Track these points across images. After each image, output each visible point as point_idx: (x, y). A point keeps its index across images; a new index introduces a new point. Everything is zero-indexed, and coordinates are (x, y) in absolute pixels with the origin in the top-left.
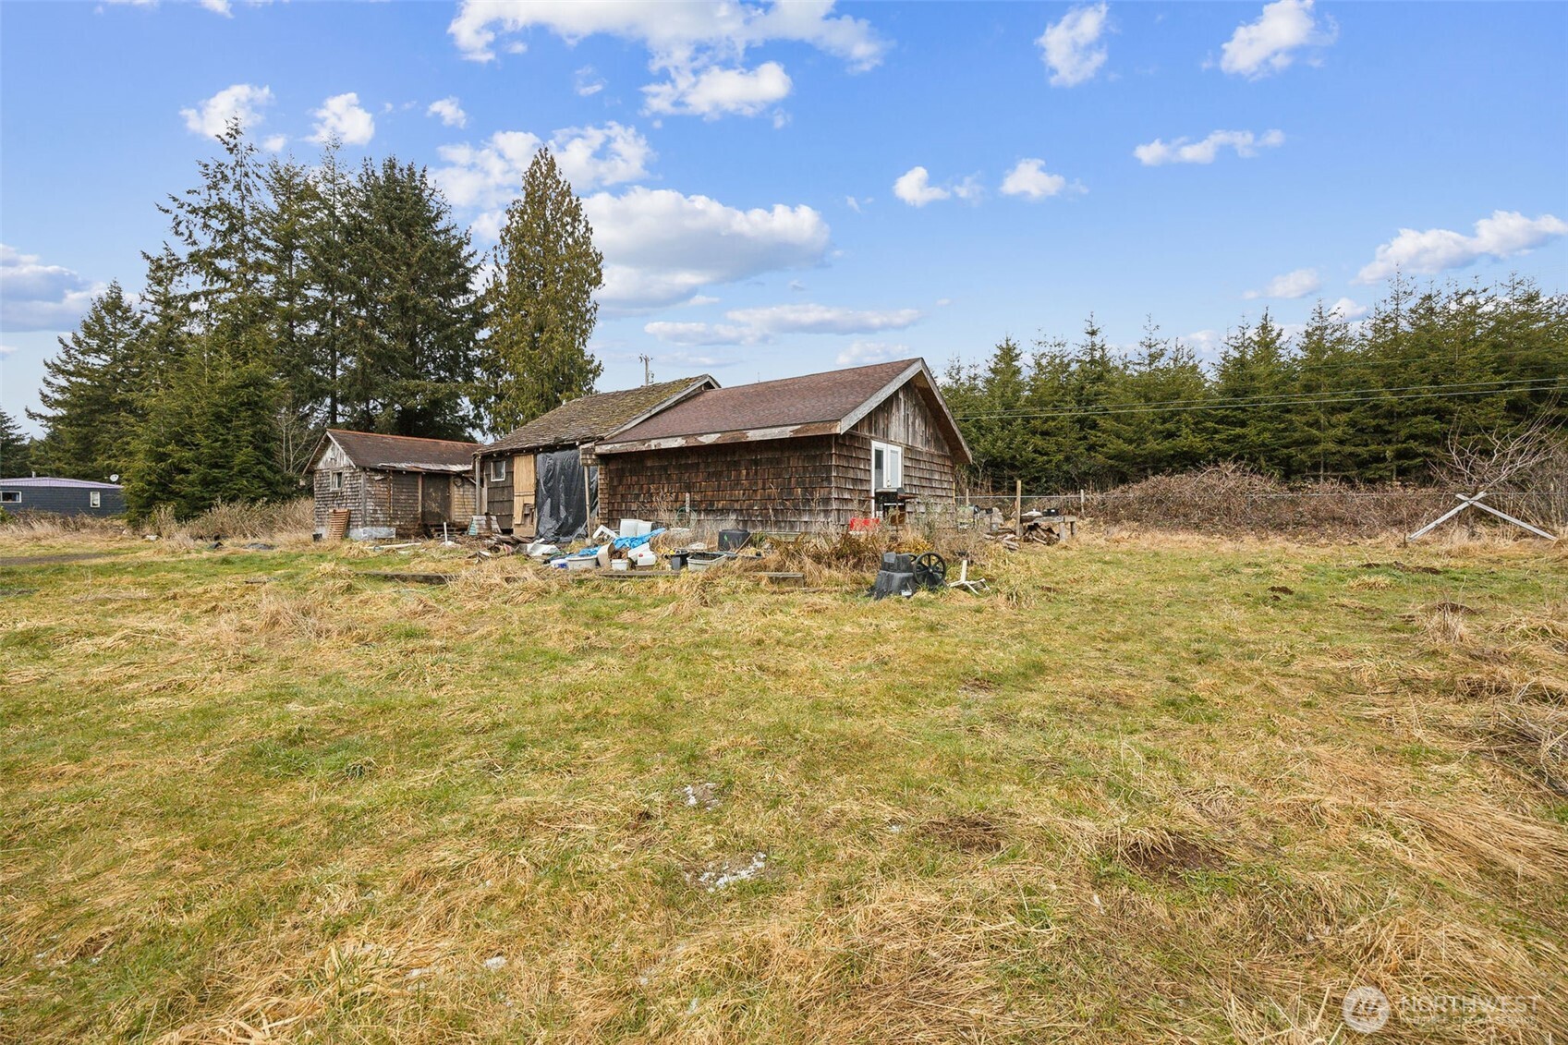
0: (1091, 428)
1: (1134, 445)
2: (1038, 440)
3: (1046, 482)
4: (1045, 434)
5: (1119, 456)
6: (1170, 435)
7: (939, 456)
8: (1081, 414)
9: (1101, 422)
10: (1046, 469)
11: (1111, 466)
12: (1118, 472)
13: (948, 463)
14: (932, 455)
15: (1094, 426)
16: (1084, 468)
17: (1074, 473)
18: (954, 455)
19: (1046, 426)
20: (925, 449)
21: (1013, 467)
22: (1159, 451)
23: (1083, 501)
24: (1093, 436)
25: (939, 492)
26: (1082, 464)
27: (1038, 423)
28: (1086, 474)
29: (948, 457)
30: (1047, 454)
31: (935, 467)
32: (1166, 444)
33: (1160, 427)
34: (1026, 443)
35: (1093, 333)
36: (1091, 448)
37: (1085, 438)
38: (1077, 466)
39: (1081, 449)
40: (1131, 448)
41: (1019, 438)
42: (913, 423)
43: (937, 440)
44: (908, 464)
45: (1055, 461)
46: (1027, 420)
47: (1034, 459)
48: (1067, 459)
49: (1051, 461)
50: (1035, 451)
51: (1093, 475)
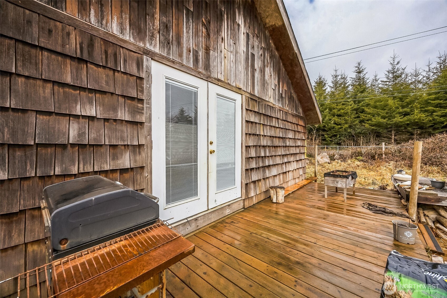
0: (362, 113)
1: (387, 119)
2: (336, 119)
3: (339, 137)
4: (339, 116)
5: (379, 125)
6: (406, 114)
7: (293, 116)
8: (356, 107)
9: (366, 109)
10: (340, 131)
11: (373, 129)
12: (376, 132)
13: (301, 123)
14: (286, 113)
15: (363, 111)
16: (359, 131)
17: (353, 133)
18: (306, 116)
19: (339, 113)
20: (278, 105)
21: (324, 130)
22: (401, 122)
23: (384, 149)
24: (362, 116)
25: (293, 151)
26: (358, 128)
27: (335, 111)
28: (360, 133)
29: (301, 118)
30: (340, 125)
31: (289, 126)
32: (406, 118)
33: (401, 110)
34: (330, 120)
35: (360, 72)
36: (362, 122)
37: (358, 117)
38: (354, 130)
39: (357, 122)
40: (385, 120)
41: (327, 118)
42: (262, 71)
43: (291, 98)
44: (253, 118)
45: (344, 127)
46: (331, 109)
47: (334, 127)
48: (350, 127)
49: (342, 128)
50: (335, 123)
51: (363, 134)
